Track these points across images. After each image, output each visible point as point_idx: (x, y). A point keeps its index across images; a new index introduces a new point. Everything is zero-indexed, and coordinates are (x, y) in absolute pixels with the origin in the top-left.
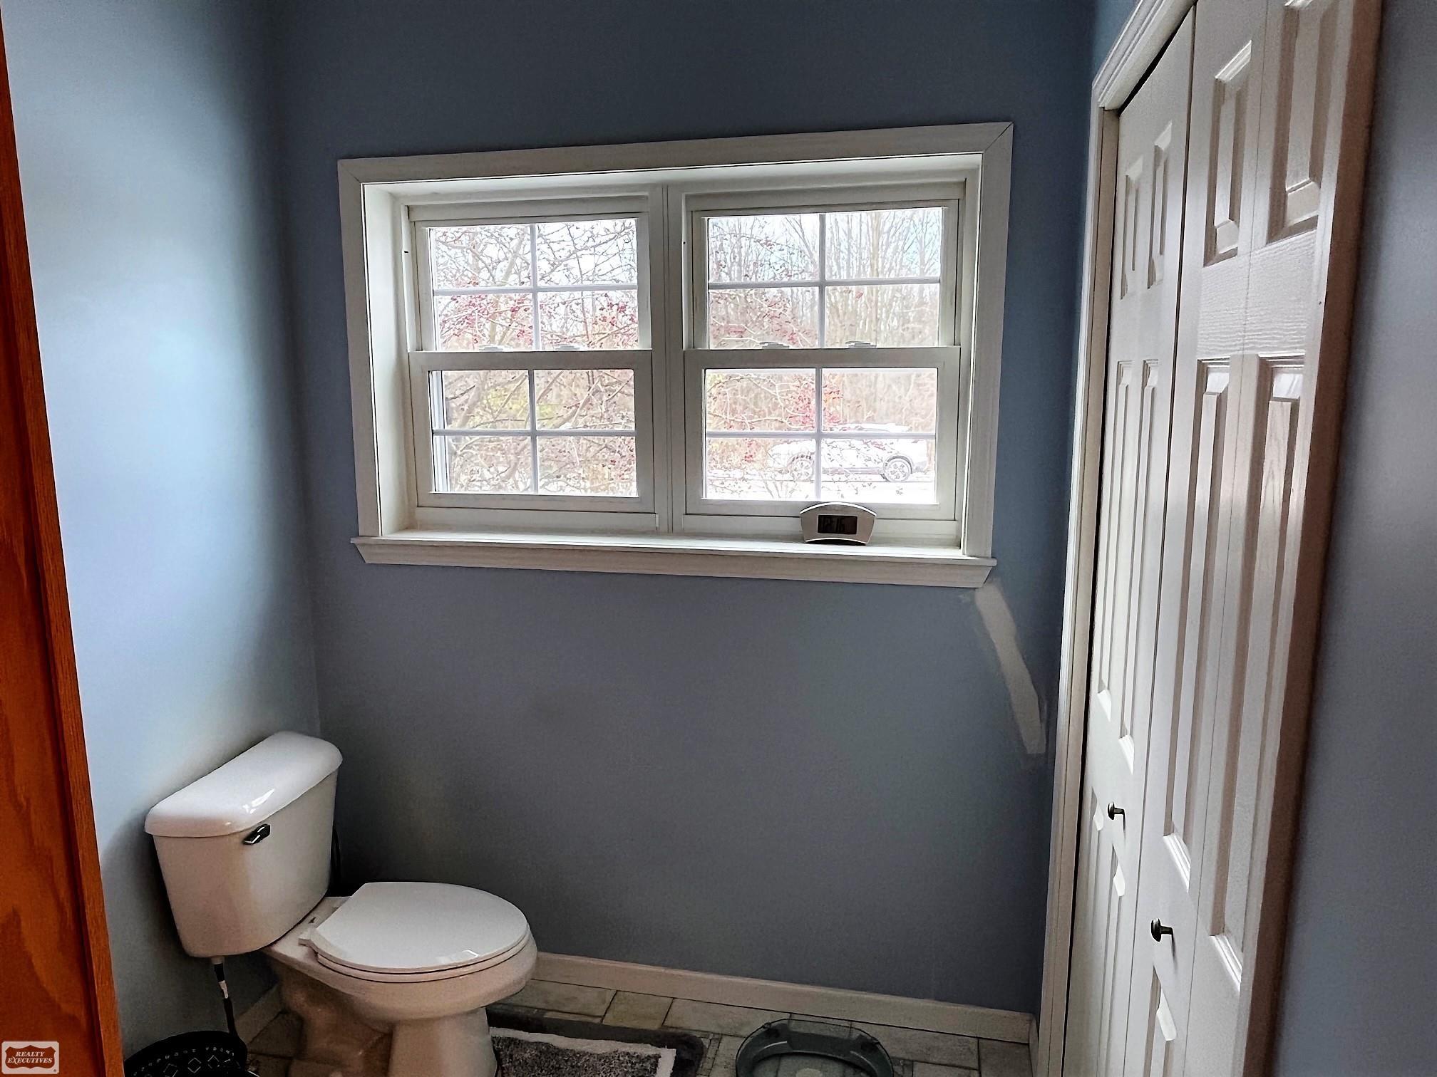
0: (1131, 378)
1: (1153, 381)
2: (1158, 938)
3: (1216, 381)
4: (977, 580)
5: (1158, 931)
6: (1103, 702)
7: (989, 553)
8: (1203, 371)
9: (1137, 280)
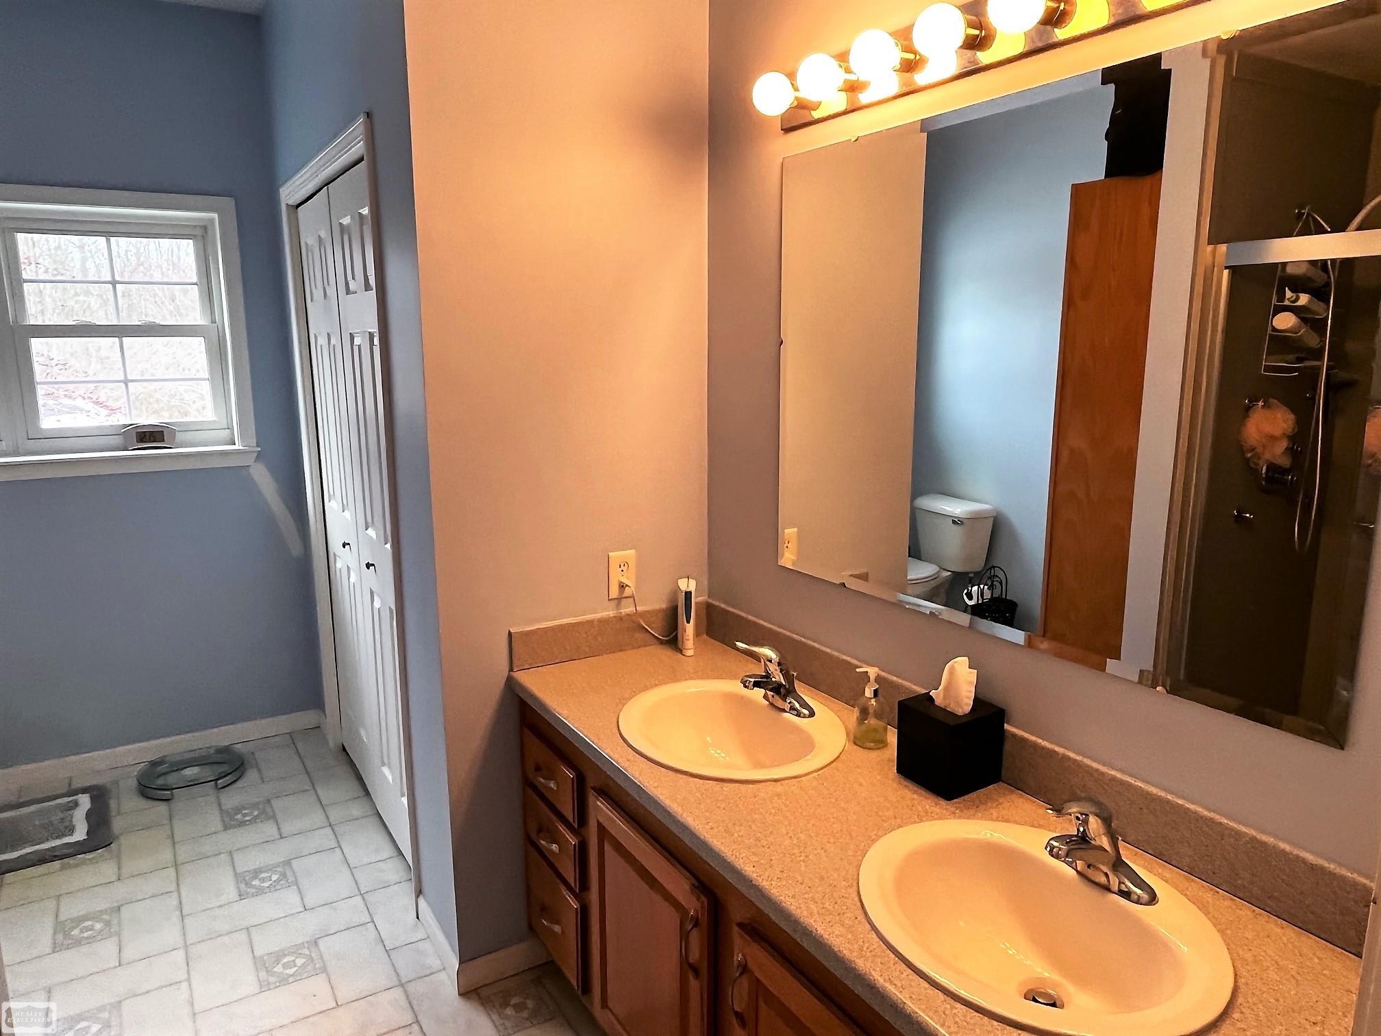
0: (322, 341)
1: (333, 341)
2: (368, 568)
3: (357, 341)
4: (249, 460)
5: (368, 566)
6: (332, 506)
7: (255, 445)
8: (352, 337)
9: (318, 294)
